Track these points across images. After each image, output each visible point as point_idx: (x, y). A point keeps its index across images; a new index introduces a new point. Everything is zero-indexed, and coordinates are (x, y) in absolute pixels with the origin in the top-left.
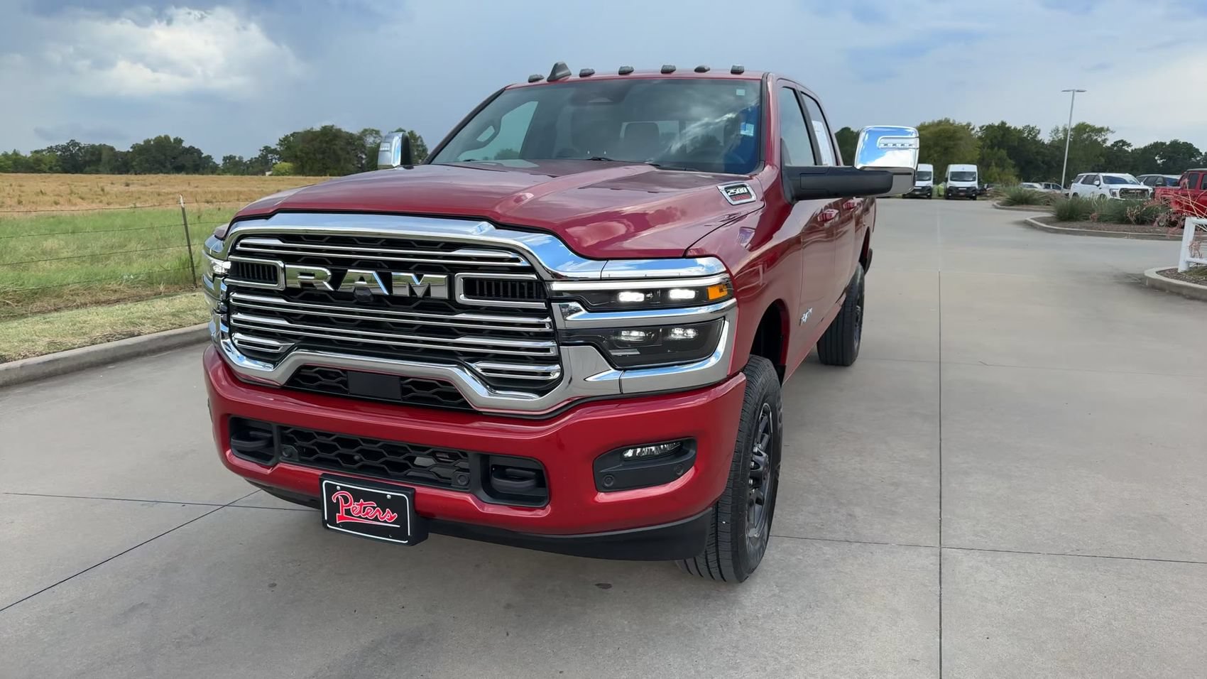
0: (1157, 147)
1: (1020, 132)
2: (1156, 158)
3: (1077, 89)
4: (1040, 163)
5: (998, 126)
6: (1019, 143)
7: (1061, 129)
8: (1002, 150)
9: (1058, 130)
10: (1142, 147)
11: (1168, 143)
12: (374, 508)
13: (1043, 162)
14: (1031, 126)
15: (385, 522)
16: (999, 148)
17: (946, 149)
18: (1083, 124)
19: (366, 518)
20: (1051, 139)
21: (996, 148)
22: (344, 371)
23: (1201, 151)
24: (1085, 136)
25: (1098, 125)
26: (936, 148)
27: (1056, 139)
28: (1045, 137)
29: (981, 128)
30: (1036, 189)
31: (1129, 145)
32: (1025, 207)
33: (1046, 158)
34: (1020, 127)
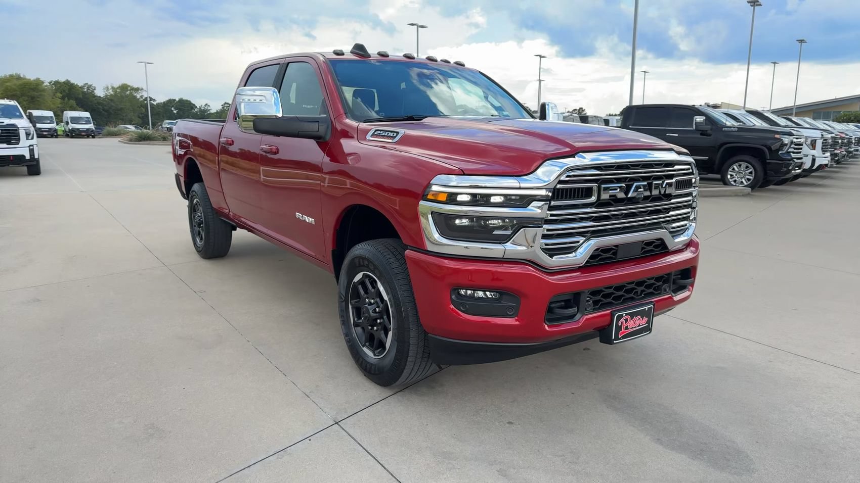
0: (171, 102)
1: (82, 88)
2: (173, 109)
3: (148, 62)
4: (101, 110)
5: (64, 82)
6: (83, 96)
7: (110, 87)
8: (71, 101)
9: (108, 88)
10: (162, 102)
11: (177, 100)
12: (639, 319)
13: (103, 110)
14: (89, 84)
15: (643, 325)
16: (69, 99)
17: (33, 98)
18: (126, 84)
19: (635, 327)
20: (104, 93)
21: (66, 98)
22: (617, 246)
23: (196, 105)
24: (128, 93)
25: (135, 86)
26: (23, 97)
27: (109, 94)
28: (100, 93)
29: (50, 83)
30: (129, 130)
31: (154, 100)
32: (148, 142)
33: (105, 107)
34: (80, 84)
